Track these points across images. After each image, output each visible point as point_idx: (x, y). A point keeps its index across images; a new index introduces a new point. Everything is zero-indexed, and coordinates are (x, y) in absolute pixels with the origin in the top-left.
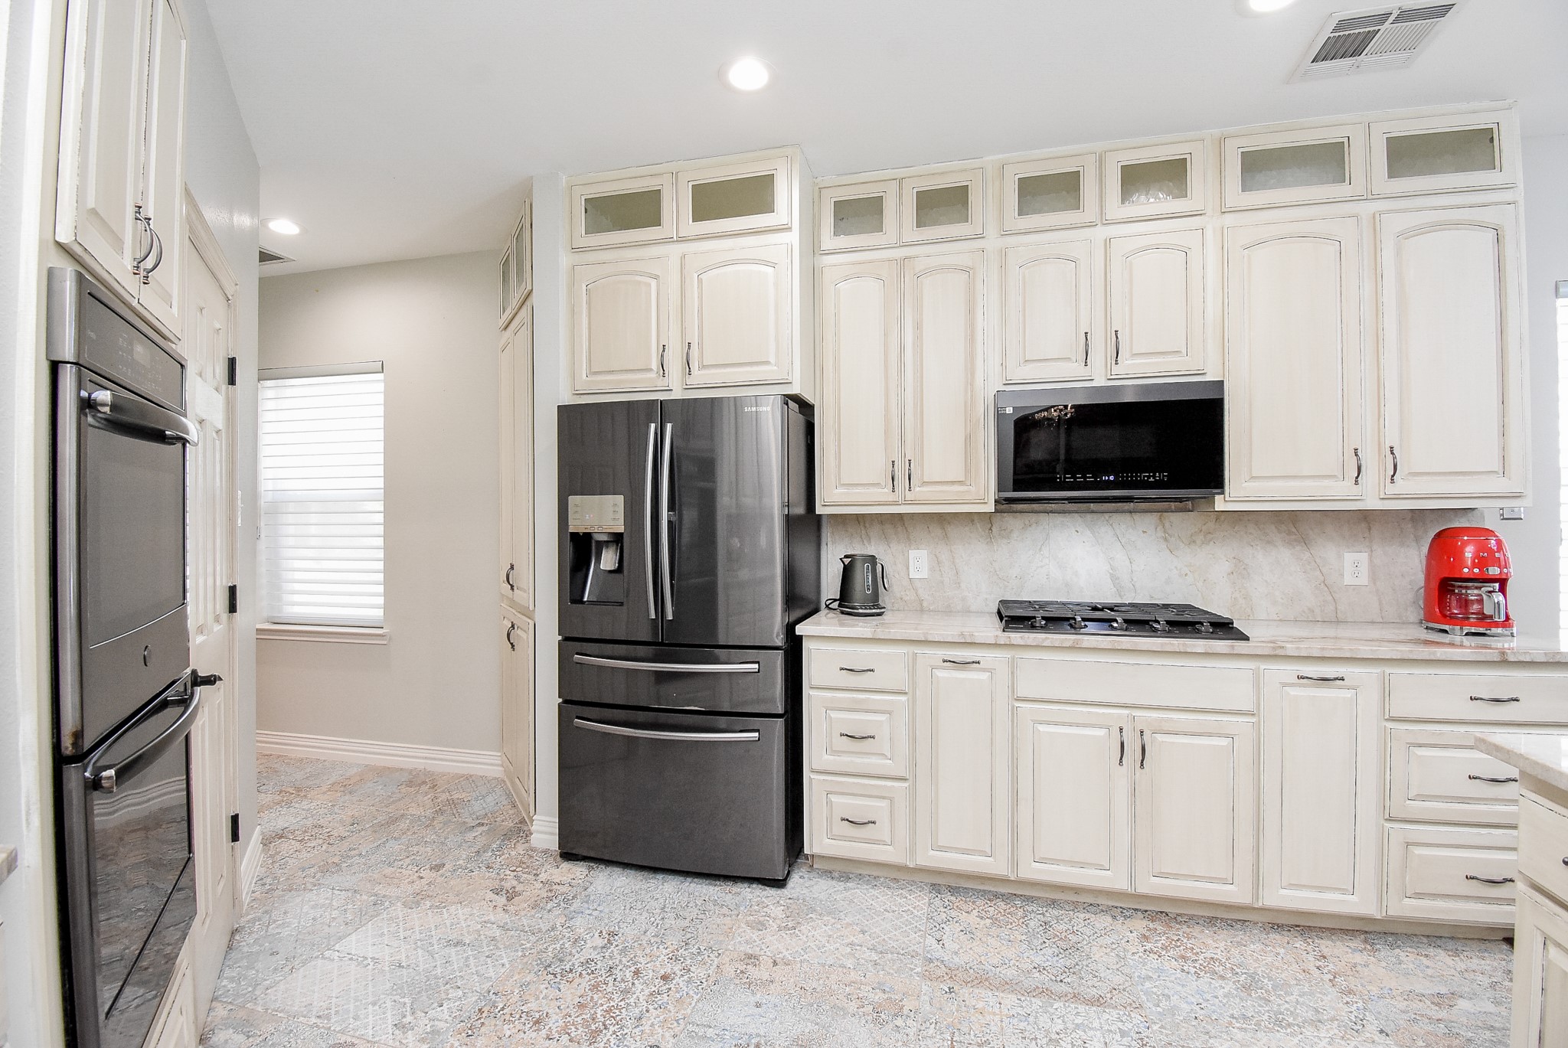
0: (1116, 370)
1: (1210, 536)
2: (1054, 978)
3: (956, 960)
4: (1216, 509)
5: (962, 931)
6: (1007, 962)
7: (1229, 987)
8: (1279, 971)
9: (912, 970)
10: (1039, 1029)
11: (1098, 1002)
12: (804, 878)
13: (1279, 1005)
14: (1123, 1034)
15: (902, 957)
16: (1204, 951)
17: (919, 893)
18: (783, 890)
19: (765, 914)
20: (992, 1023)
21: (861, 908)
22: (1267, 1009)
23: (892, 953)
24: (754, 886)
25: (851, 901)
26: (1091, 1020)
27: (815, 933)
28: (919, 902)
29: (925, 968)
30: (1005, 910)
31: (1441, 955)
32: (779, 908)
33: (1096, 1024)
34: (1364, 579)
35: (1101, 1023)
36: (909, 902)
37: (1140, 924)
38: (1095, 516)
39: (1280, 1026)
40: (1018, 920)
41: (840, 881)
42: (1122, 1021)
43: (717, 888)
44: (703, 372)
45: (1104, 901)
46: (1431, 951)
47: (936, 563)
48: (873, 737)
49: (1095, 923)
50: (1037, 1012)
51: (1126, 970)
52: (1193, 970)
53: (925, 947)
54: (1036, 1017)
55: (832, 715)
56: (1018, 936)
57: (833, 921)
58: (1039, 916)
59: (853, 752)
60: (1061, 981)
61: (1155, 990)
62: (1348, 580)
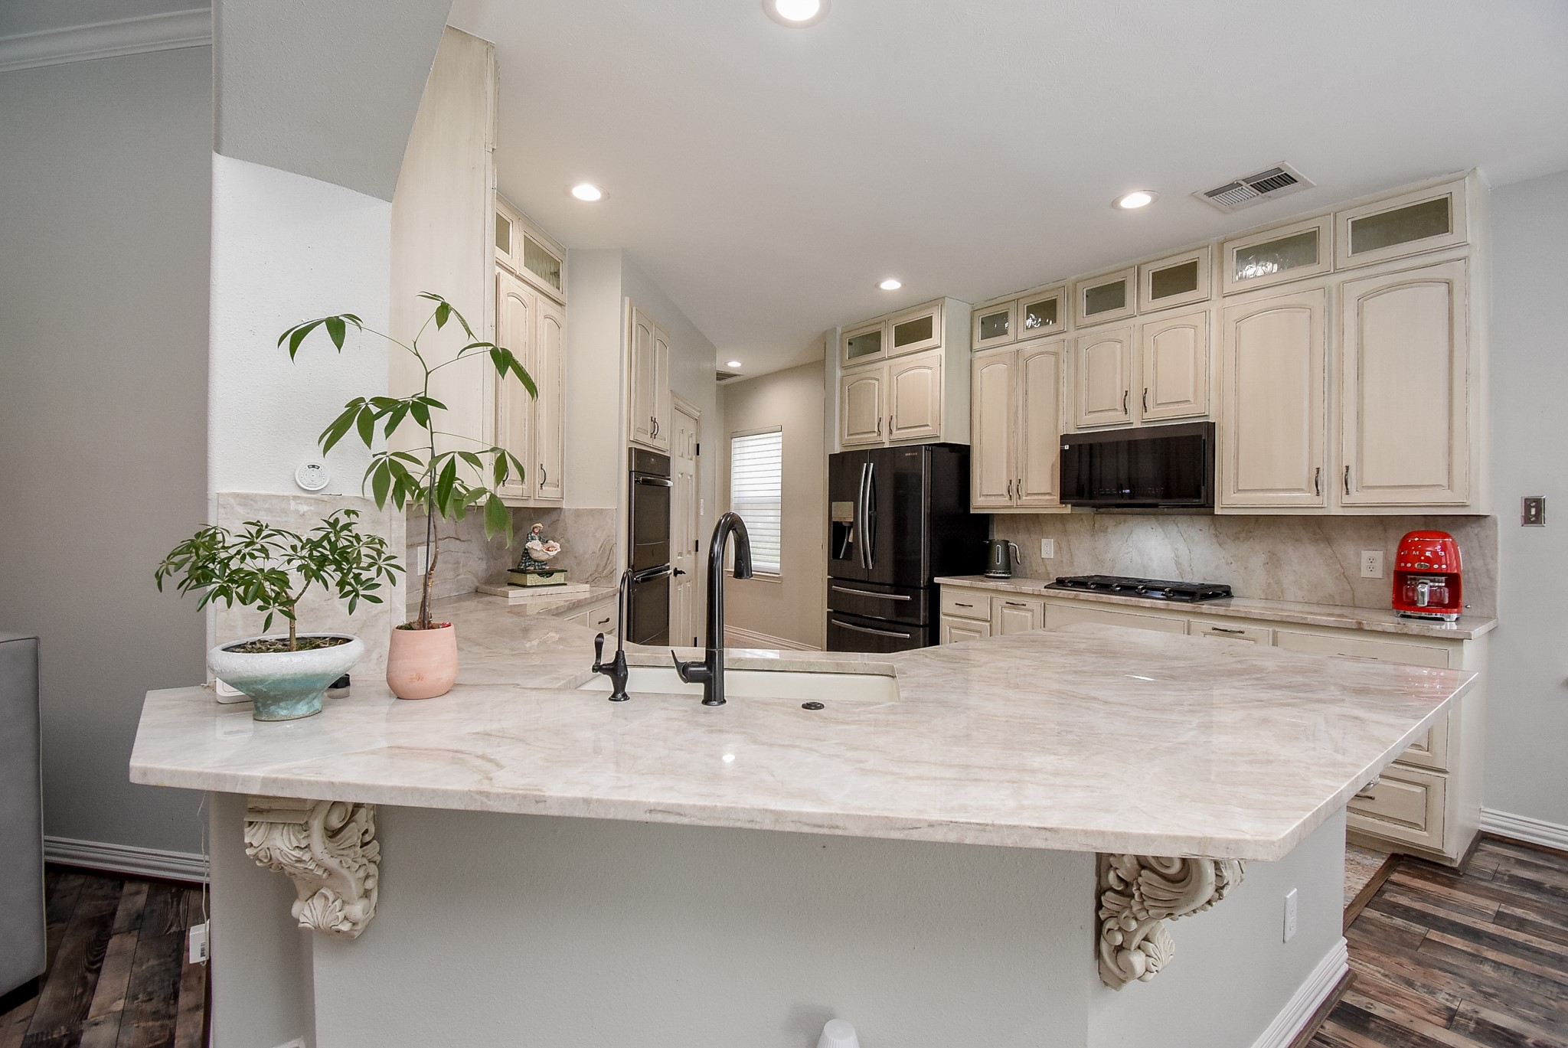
0: (1146, 416)
1: (1250, 534)
34: (1378, 573)
38: (1165, 517)
44: (898, 432)
47: (1059, 549)
62: (1365, 573)
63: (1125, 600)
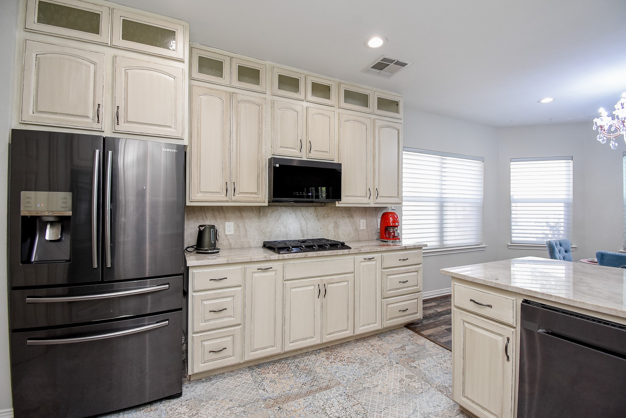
0: (309, 155)
1: (329, 215)
2: (310, 385)
3: (275, 395)
4: (336, 206)
5: (270, 382)
6: (292, 387)
7: (358, 365)
8: (366, 354)
9: (260, 407)
10: (317, 407)
11: (328, 388)
12: (188, 387)
13: (372, 365)
14: (341, 395)
15: (254, 404)
16: (345, 356)
17: (245, 373)
18: (181, 398)
19: (177, 413)
20: (301, 414)
21: (224, 390)
22: (370, 368)
23: (248, 404)
24: (164, 402)
25: (218, 389)
26: (329, 395)
27: (209, 411)
28: (247, 377)
29: (265, 404)
30: (281, 367)
31: (395, 335)
32: (184, 408)
33: (332, 396)
34: (365, 228)
35: (333, 395)
36: (243, 379)
37: (324, 354)
38: (296, 208)
39: (376, 372)
40: (287, 368)
41: (207, 382)
42: (338, 391)
43: (142, 412)
44: (127, 124)
45: (310, 350)
46: (393, 335)
47: (237, 228)
48: (226, 309)
49: (311, 359)
50: (312, 401)
51: (329, 372)
52: (346, 364)
53: (260, 395)
54: (313, 403)
55: (205, 303)
56: (290, 375)
57: (214, 401)
58: (293, 364)
59: (216, 319)
60: (313, 385)
61: (340, 375)
62: (361, 228)
63: (331, 253)
